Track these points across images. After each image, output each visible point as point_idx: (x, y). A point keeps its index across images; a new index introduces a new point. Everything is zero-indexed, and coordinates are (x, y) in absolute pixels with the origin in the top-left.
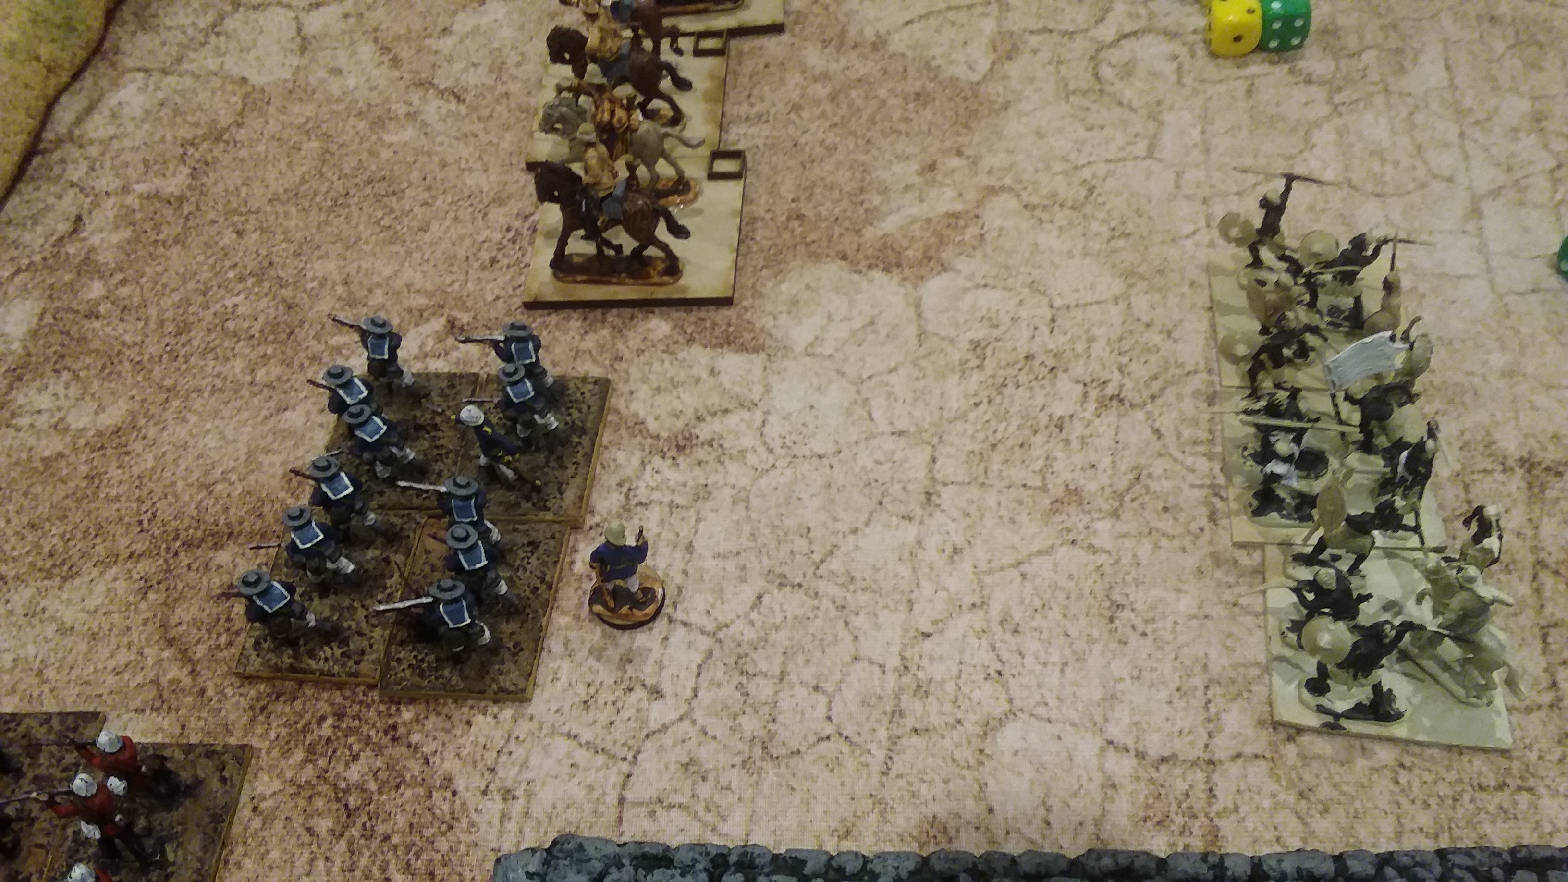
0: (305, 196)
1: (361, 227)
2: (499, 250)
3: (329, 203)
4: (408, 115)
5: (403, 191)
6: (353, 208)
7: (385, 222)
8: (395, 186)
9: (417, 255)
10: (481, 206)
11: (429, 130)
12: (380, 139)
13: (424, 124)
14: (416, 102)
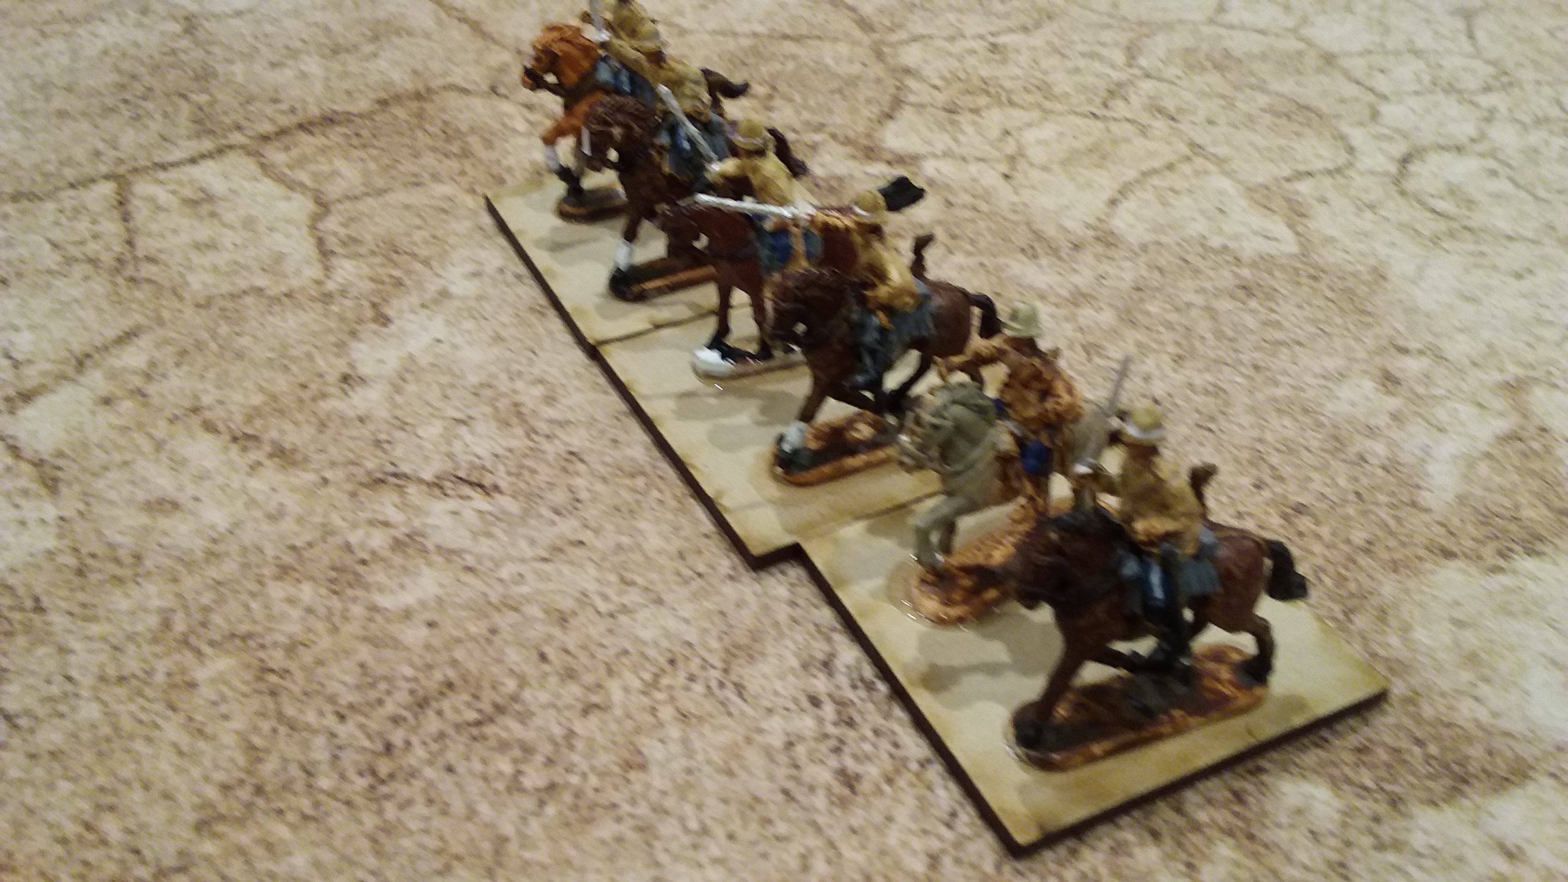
0: (287, 786)
1: (484, 809)
2: (837, 750)
3: (362, 783)
4: (398, 545)
5: (515, 698)
6: (429, 773)
7: (534, 778)
8: (488, 696)
9: (668, 828)
10: (715, 674)
11: (470, 560)
12: (374, 608)
13: (449, 554)
14: (394, 515)
